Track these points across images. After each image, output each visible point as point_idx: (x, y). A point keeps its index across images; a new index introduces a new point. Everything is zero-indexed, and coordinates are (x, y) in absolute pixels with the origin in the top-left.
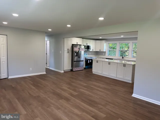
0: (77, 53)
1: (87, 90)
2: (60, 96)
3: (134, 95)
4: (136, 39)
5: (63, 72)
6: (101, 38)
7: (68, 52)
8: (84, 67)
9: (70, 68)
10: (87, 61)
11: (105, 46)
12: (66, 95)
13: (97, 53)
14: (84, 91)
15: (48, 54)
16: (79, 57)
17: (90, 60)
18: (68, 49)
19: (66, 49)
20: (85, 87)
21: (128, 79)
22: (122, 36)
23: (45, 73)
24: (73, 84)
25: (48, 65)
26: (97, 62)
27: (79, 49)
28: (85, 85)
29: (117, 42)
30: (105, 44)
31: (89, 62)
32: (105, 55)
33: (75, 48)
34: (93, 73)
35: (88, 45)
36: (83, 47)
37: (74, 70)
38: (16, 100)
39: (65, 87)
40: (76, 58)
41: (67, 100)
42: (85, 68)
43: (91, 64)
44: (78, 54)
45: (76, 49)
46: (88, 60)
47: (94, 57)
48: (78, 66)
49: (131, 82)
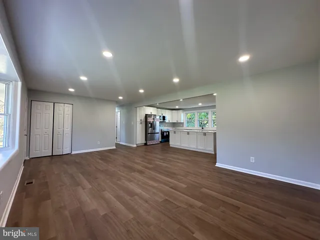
0: (151, 124)
1: (164, 162)
2: (132, 169)
3: (218, 165)
4: (214, 107)
5: (135, 146)
6: (177, 107)
7: (141, 123)
8: (160, 140)
9: (144, 142)
10: (162, 133)
11: (182, 117)
12: (140, 167)
13: (174, 125)
14: (161, 163)
15: (119, 127)
16: (154, 129)
17: (166, 132)
18: (141, 120)
19: (138, 120)
20: (161, 159)
21: (210, 150)
22: (200, 104)
23: (114, 147)
24: (148, 157)
25: (118, 140)
26: (175, 132)
27: (154, 119)
28: (161, 157)
29: (196, 112)
30: (182, 115)
31: (165, 135)
32: (183, 126)
33: (148, 118)
34: (171, 146)
35: (164, 115)
36: (158, 117)
37: (148, 144)
38: (80, 174)
39: (138, 160)
40: (150, 130)
41: (141, 172)
42: (161, 142)
43: (168, 136)
44: (153, 126)
45: (150, 120)
46: (164, 132)
47: (170, 129)
48: (152, 139)
49: (213, 153)
